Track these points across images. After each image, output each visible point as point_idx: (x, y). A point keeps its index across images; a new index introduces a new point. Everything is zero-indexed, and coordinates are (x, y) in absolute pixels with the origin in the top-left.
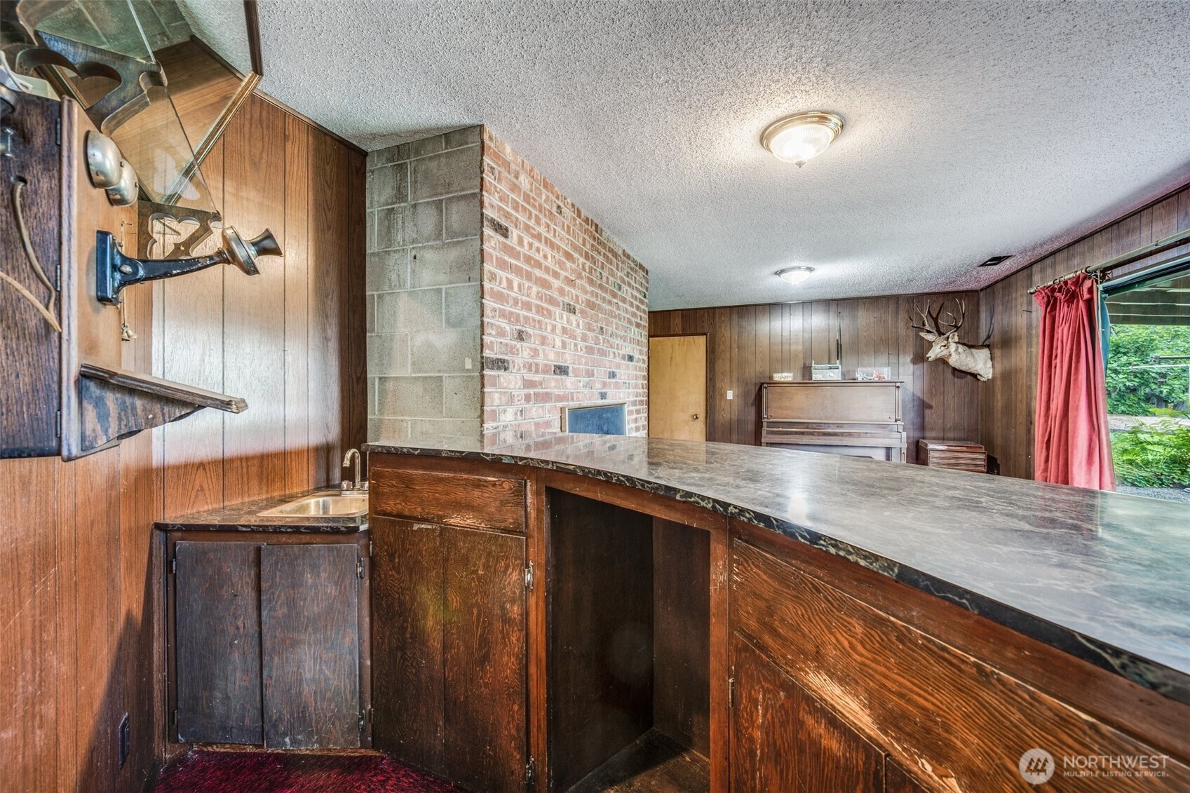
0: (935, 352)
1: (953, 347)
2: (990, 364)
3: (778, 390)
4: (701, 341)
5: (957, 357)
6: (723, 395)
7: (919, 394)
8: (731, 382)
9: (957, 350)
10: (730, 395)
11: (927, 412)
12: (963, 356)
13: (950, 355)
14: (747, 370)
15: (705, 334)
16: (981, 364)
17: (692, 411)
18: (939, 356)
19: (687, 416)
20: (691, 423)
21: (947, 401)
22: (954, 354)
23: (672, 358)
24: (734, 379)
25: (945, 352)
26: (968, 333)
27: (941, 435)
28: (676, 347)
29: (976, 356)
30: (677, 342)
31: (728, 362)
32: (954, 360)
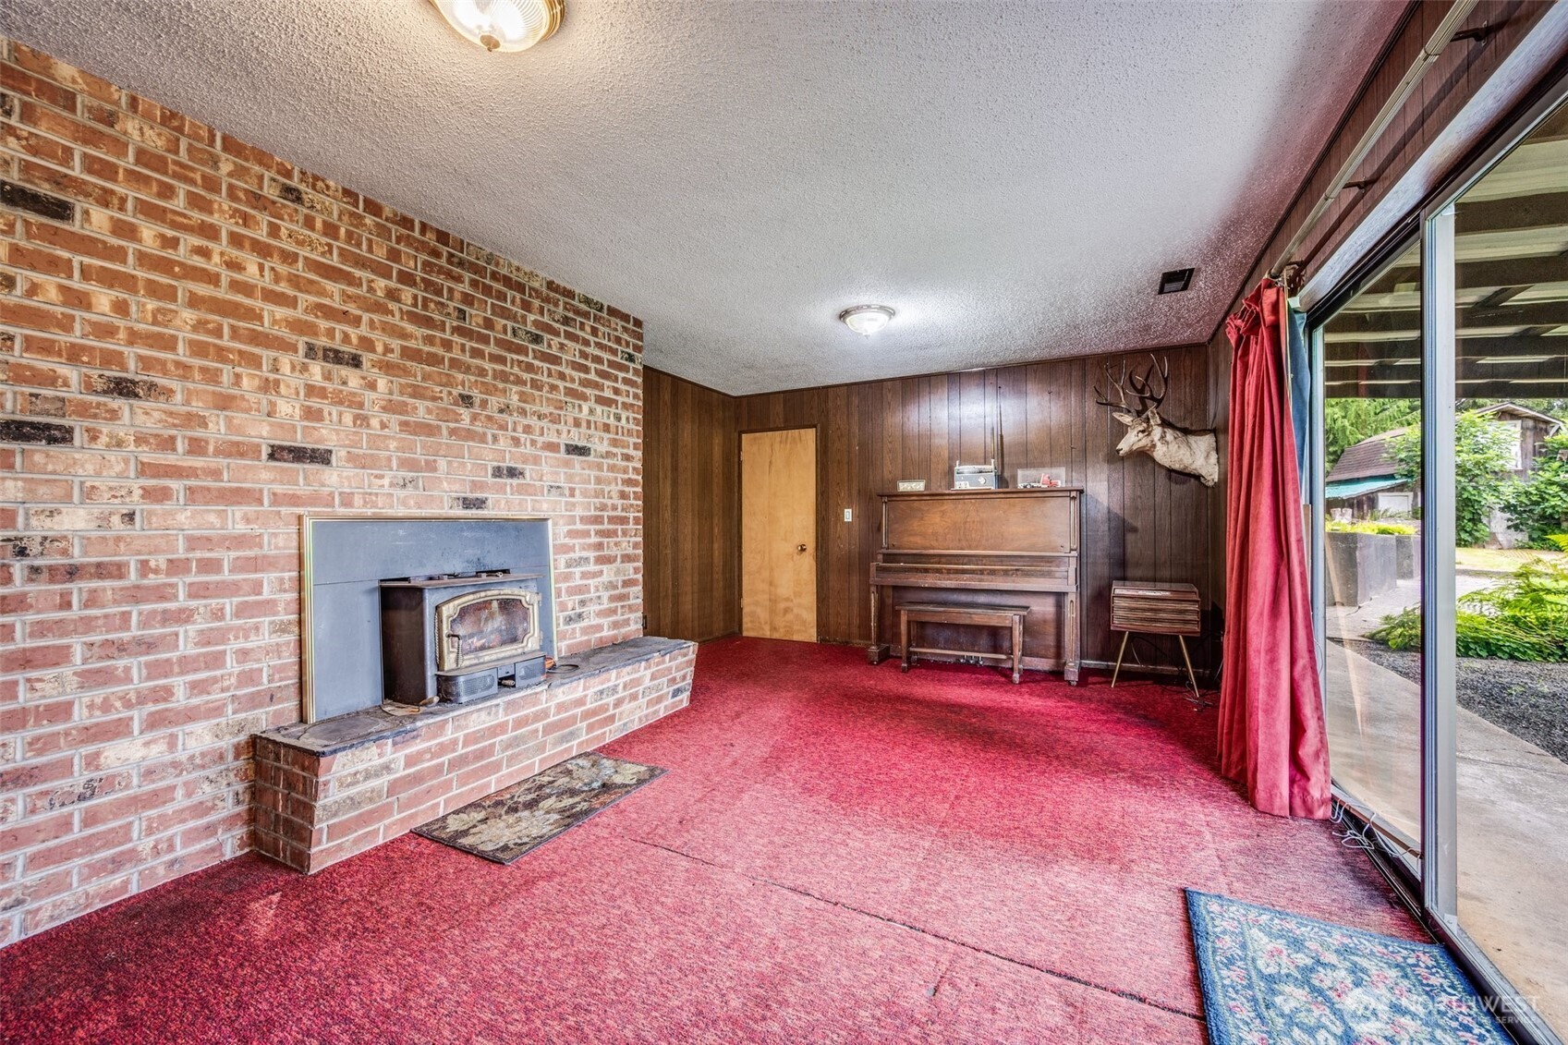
0: (1130, 442)
1: (1157, 432)
2: (1214, 457)
3: (902, 505)
4: (809, 435)
5: (1165, 449)
6: (840, 516)
7: (1117, 509)
8: (850, 495)
9: (1162, 437)
10: (848, 515)
11: (1130, 537)
12: (1173, 447)
13: (1154, 446)
14: (871, 478)
15: (815, 426)
16: (1200, 457)
17: (798, 540)
18: (1134, 448)
19: (790, 547)
20: (796, 557)
21: (1160, 519)
22: (1159, 444)
23: (771, 462)
24: (855, 492)
25: (1145, 442)
26: (1191, 412)
27: (1150, 574)
28: (777, 446)
29: (1194, 445)
30: (778, 439)
31: (846, 466)
32: (1161, 453)
